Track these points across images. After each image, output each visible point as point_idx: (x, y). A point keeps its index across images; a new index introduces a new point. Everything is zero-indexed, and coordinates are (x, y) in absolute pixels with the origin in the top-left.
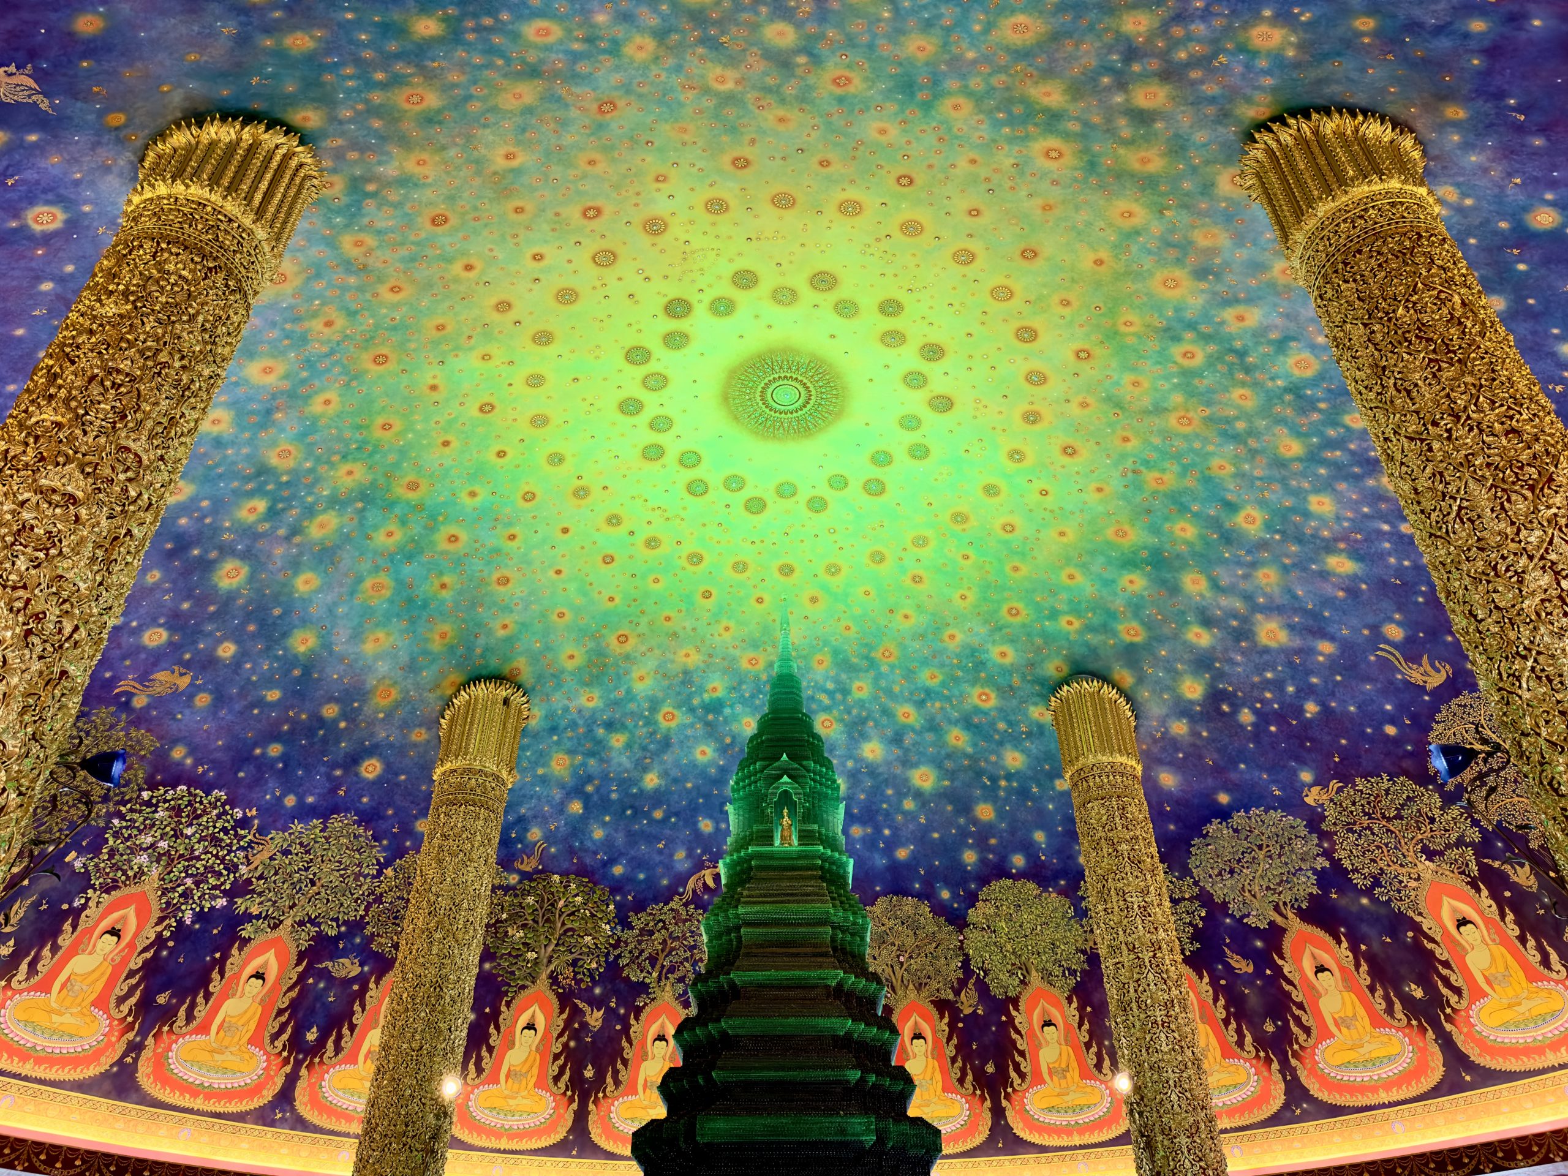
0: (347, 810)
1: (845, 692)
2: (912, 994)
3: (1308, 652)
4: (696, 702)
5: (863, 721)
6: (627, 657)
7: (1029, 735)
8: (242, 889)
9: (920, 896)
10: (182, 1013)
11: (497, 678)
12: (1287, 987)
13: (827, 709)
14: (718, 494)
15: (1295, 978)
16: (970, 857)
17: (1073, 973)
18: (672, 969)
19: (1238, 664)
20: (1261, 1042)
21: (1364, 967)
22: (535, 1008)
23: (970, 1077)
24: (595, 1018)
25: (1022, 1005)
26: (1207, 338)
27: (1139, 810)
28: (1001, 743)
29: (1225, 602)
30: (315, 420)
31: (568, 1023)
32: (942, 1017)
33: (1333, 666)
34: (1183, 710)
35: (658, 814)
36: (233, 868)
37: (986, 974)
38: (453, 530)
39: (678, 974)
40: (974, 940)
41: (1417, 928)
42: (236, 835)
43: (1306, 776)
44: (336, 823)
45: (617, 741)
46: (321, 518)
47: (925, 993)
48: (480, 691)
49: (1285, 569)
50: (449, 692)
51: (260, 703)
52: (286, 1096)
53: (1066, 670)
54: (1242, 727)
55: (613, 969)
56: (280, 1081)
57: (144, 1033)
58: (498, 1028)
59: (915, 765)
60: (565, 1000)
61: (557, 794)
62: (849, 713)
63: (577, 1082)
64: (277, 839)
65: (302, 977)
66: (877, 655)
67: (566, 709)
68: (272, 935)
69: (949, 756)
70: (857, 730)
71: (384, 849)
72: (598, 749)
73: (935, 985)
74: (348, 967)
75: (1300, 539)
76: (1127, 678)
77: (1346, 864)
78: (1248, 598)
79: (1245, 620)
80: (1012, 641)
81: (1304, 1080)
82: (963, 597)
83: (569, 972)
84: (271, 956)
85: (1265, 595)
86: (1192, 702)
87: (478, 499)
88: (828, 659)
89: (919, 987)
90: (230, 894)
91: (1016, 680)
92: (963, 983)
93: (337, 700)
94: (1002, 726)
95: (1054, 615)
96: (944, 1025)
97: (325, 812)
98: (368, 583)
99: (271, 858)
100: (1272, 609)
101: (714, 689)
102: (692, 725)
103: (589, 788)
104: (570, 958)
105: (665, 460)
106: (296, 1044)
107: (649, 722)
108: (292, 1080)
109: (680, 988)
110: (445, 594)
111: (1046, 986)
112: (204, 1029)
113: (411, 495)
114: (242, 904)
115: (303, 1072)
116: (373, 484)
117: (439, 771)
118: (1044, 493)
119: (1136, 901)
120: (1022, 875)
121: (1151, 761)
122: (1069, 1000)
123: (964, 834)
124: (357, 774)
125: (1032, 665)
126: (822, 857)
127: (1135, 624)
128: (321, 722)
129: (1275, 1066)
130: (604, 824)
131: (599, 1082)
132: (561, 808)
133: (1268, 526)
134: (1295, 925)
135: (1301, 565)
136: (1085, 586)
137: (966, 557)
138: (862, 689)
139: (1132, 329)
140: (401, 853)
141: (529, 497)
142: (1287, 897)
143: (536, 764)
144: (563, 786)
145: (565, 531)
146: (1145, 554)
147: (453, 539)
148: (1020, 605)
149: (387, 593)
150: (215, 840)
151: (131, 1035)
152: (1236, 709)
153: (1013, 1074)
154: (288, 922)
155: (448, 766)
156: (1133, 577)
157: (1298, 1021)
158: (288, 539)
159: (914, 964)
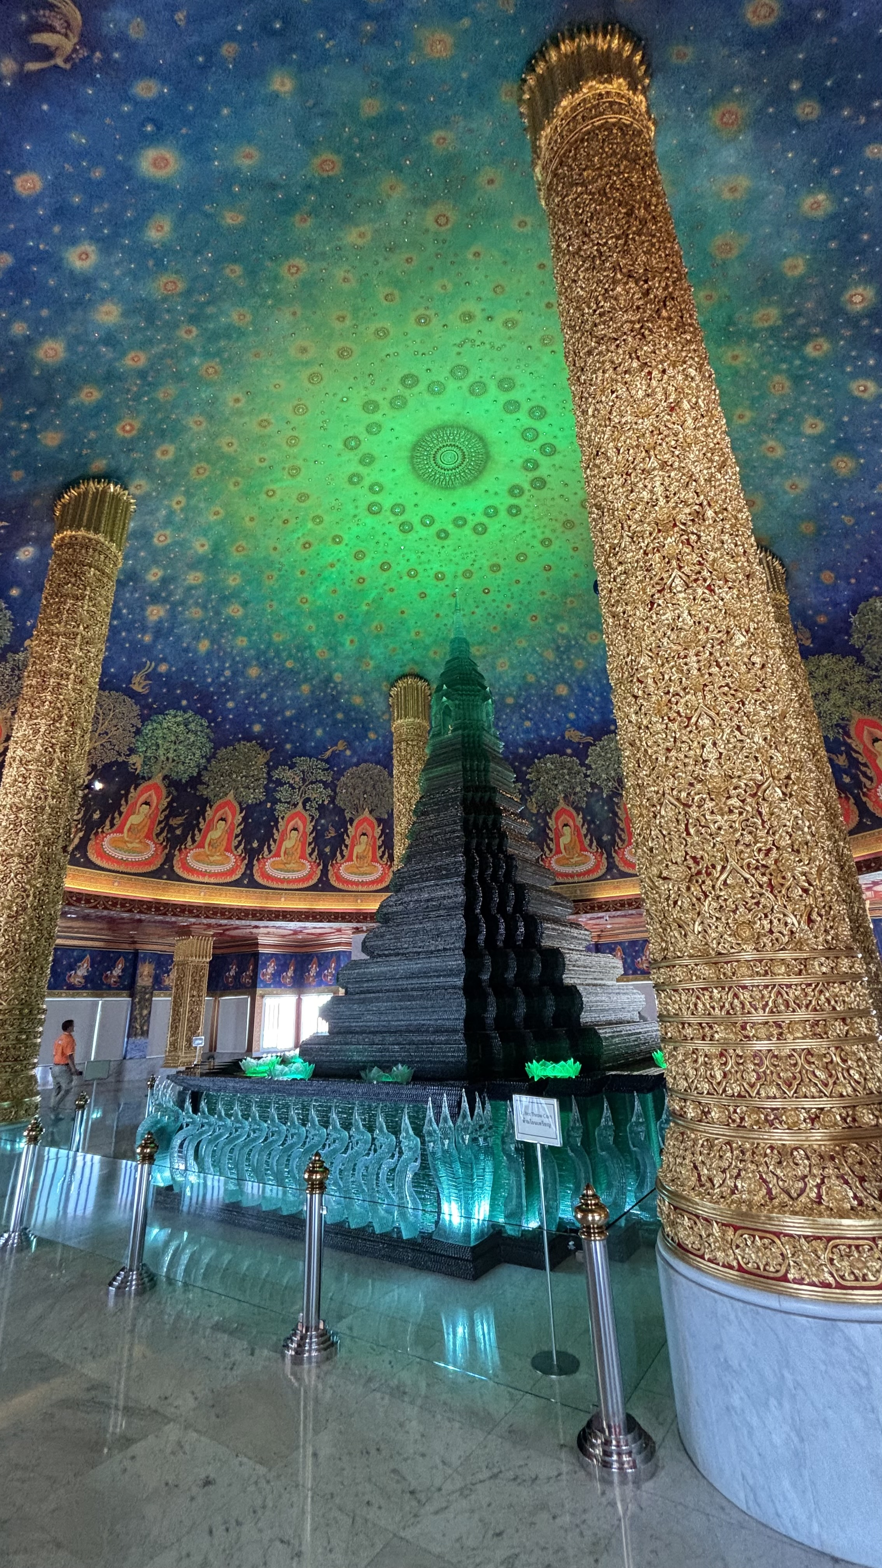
1: (194, 319)
3: (144, 629)
6: (425, 203)
29: (180, 591)
33: (134, 643)
59: (70, 348)
69: (70, 382)
70: (143, 309)
75: (220, 631)
78: (182, 603)
79: (165, 601)
85: (183, 611)
88: (239, 323)
91: (138, 456)
94: (92, 435)
95: (188, 495)
100: (173, 614)
101: (304, 222)
107: (346, 149)
118: (286, 522)
125: (148, 470)
127: (168, 541)
135: (203, 629)
136: (207, 518)
146: (221, 556)
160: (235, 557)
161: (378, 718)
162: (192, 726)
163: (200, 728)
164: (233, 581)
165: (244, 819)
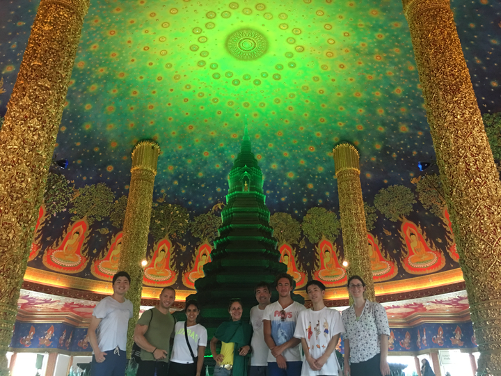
0: (103, 182)
1: (266, 146)
2: (285, 242)
3: (415, 135)
4: (215, 149)
5: (271, 156)
6: (192, 133)
7: (326, 161)
8: (70, 206)
9: (288, 212)
10: (55, 243)
11: (150, 140)
12: (401, 240)
13: (259, 152)
14: (223, 78)
15: (404, 237)
16: (305, 200)
17: (335, 236)
18: (208, 234)
19: (392, 138)
20: (392, 256)
21: (425, 233)
22: (165, 245)
23: (302, 267)
24: (184, 248)
25: (319, 245)
26: (385, 31)
27: (358, 184)
28: (316, 164)
29: (389, 118)
30: (91, 52)
31: (175, 250)
32: (294, 249)
33: (422, 139)
34: (375, 153)
35: (203, 186)
36: (68, 199)
37: (308, 236)
38: (135, 90)
39: (209, 236)
40: (305, 226)
41: (442, 221)
42: (68, 189)
43: (412, 175)
44: (99, 186)
45: (189, 161)
46: (93, 85)
47: (289, 242)
48: (145, 144)
49: (409, 107)
50: (134, 144)
51: (75, 146)
52: (88, 269)
53: (339, 140)
54: (393, 159)
55: (189, 234)
56: (86, 264)
57: (43, 249)
58: (153, 251)
59: (288, 171)
60: (174, 243)
61: (170, 178)
62: (266, 153)
63: (178, 267)
64: (81, 190)
65: (91, 234)
66: (276, 134)
67: (172, 151)
68: (82, 220)
69: (299, 168)
70: (269, 159)
71: (115, 194)
72: (183, 164)
73: (292, 239)
74: (105, 231)
75: (413, 98)
76: (358, 143)
77: (422, 202)
78: (397, 117)
79: (396, 124)
80: (322, 130)
81: (404, 267)
82: (306, 115)
83: (175, 234)
84: (81, 226)
85: (402, 116)
86: (377, 150)
87: (143, 79)
88: (260, 136)
89: (287, 240)
90: (67, 208)
91: (322, 143)
92: (301, 239)
93: (98, 146)
94: (317, 158)
95: (335, 121)
96: (294, 252)
97: (96, 182)
98: (107, 108)
99: (80, 196)
100: (404, 120)
101: (222, 145)
102: (214, 157)
103: (180, 177)
104: (175, 230)
105: (206, 66)
106: (90, 254)
107: (200, 155)
108: (89, 264)
109: (211, 240)
110: (132, 111)
111: (327, 240)
112: (62, 248)
113: (121, 78)
114: (71, 211)
115: (93, 262)
116: (109, 74)
117: (132, 170)
118: (333, 80)
119: (354, 211)
120: (322, 206)
121: (363, 170)
122: (334, 244)
123: (303, 193)
124: (106, 170)
125: (328, 138)
126: (257, 195)
127: (361, 125)
128: (94, 153)
129: (396, 263)
130: (185, 189)
131: (185, 267)
132: (171, 183)
133: (404, 93)
134: (405, 221)
135: (414, 106)
136: (345, 111)
137: (307, 101)
138: (271, 146)
139: (362, 27)
140: (121, 196)
141: (160, 79)
142: (403, 212)
143: (163, 168)
144: (171, 175)
145: (172, 90)
146: (365, 102)
147: (135, 93)
148: (324, 118)
149: (114, 111)
150: (62, 190)
151: (40, 249)
152: (391, 153)
153: (315, 266)
154: (86, 216)
155: (135, 168)
156: (362, 109)
157: (404, 250)
158: (82, 92)
159: (285, 233)
160: (363, 95)
164: (378, 94)
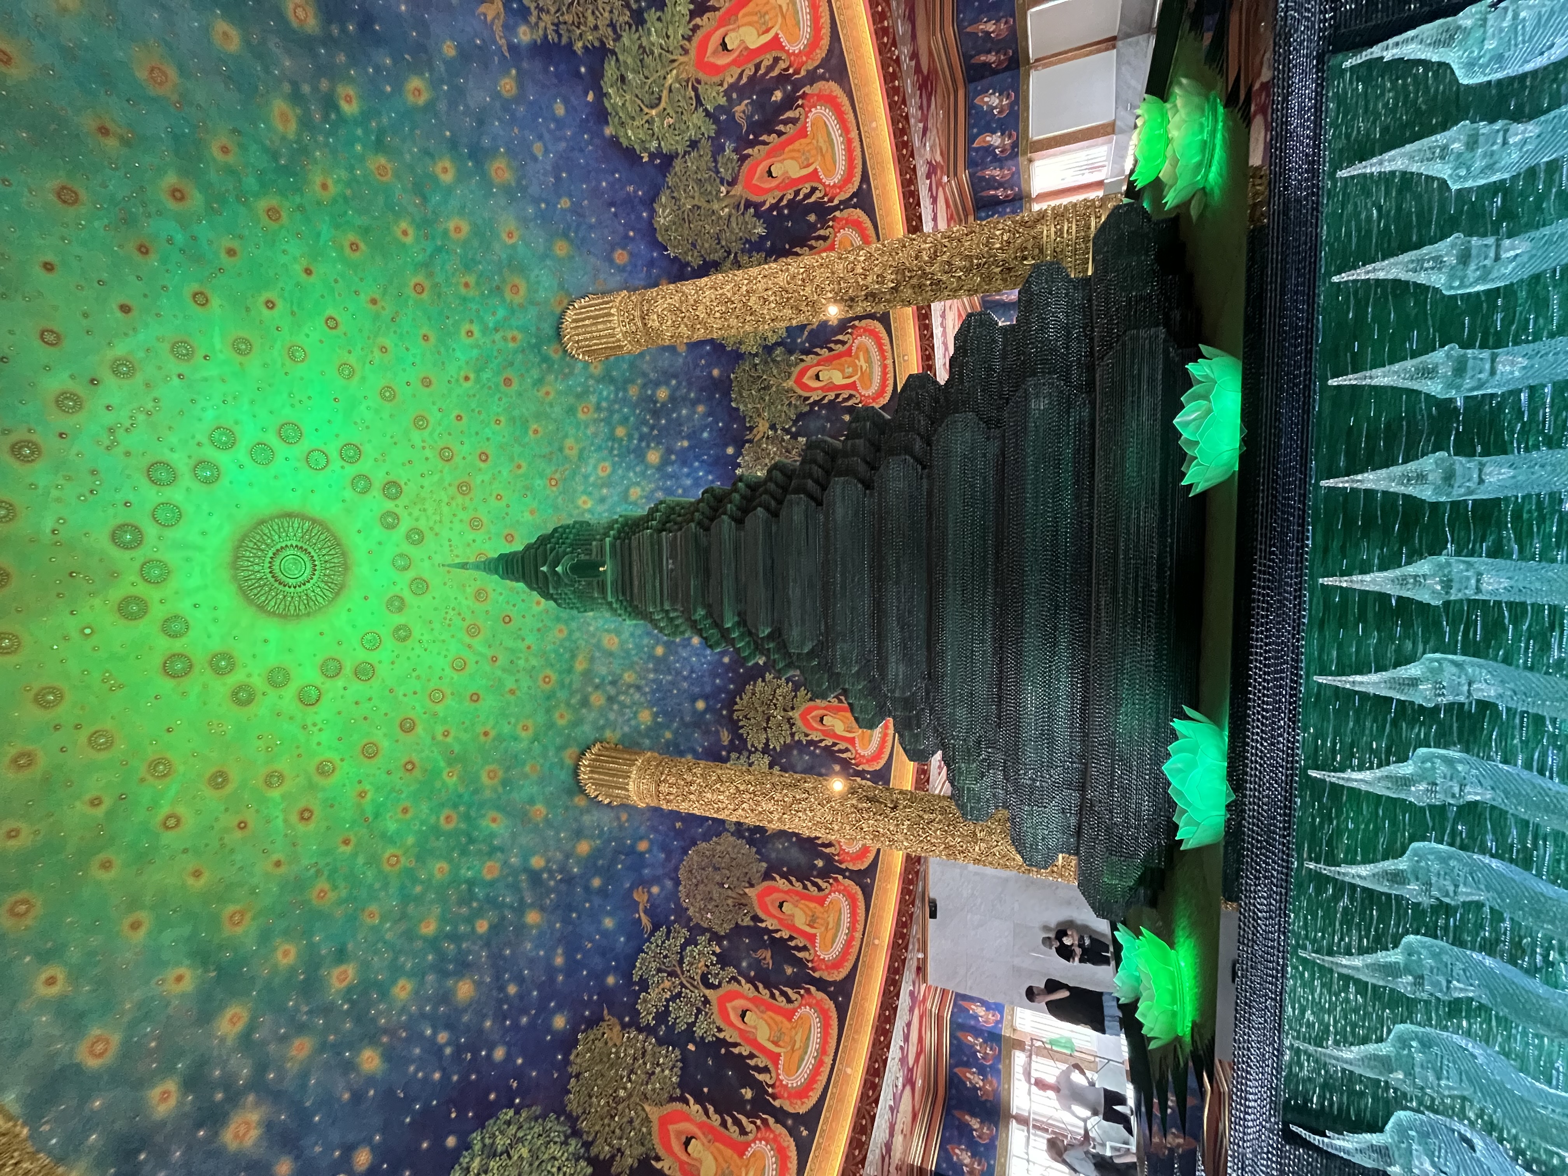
14: (151, 494)
38: (192, 203)
46: (294, 125)
98: (172, 73)
105: (210, 448)
113: (263, 205)
118: (242, 826)
127: (116, 1039)
141: (200, 299)
147: (178, 195)
161: (621, 827)
162: (501, 1142)
163: (513, 1129)
165: (700, 1100)
